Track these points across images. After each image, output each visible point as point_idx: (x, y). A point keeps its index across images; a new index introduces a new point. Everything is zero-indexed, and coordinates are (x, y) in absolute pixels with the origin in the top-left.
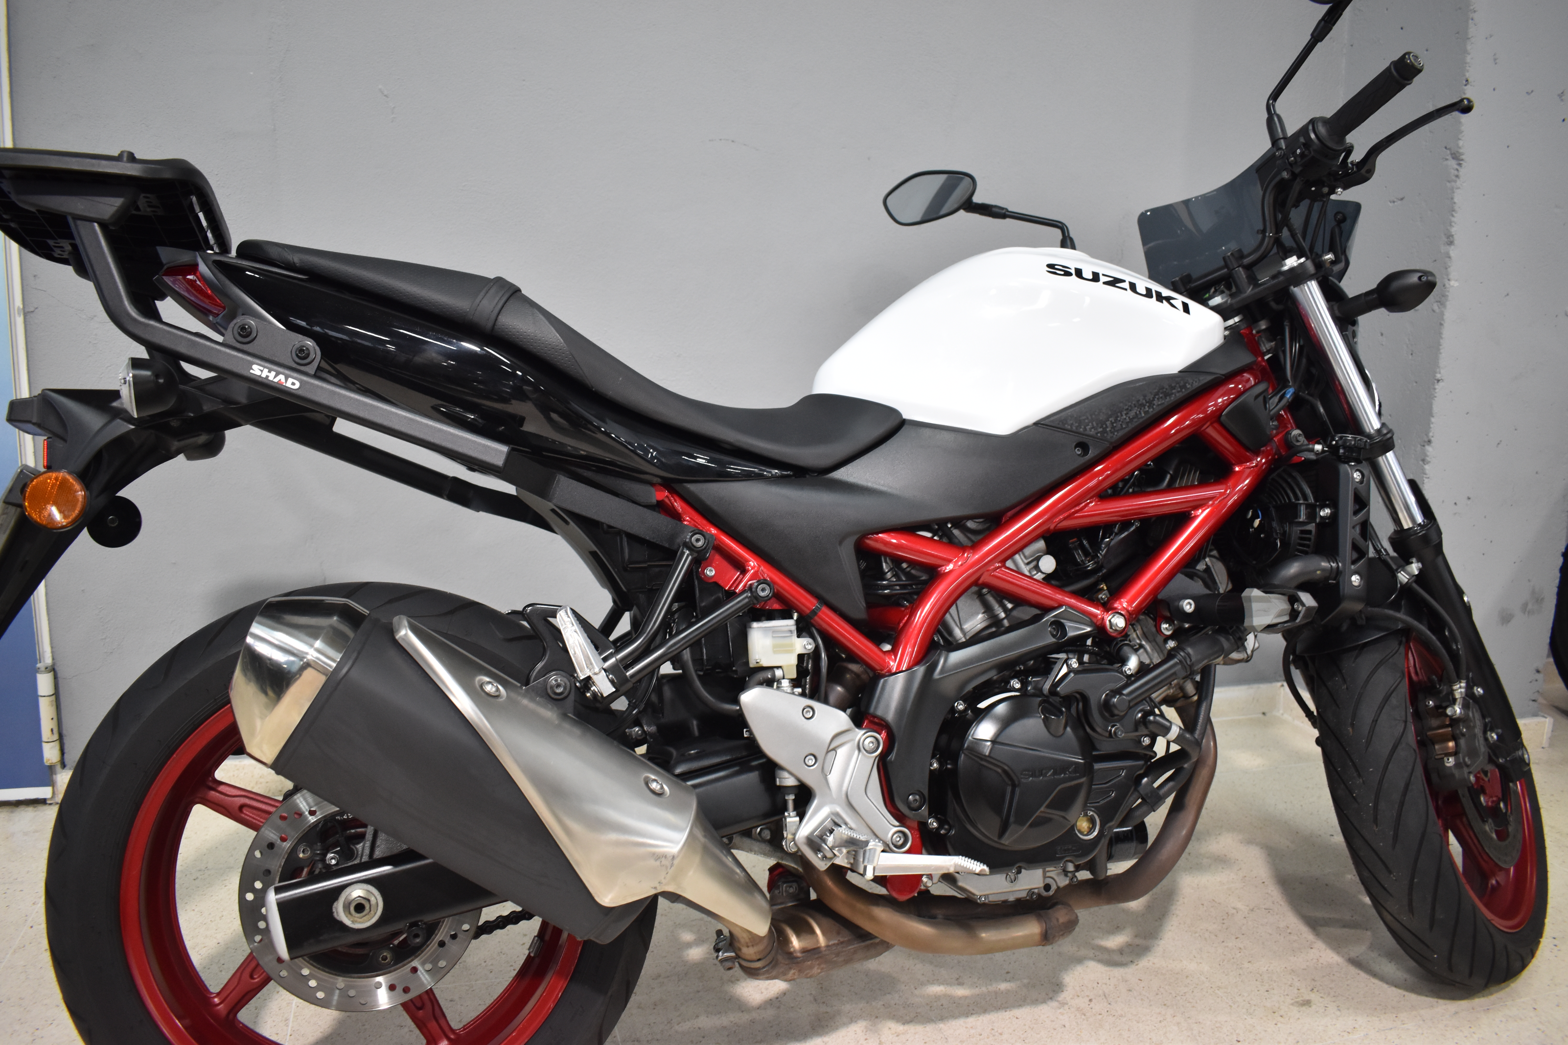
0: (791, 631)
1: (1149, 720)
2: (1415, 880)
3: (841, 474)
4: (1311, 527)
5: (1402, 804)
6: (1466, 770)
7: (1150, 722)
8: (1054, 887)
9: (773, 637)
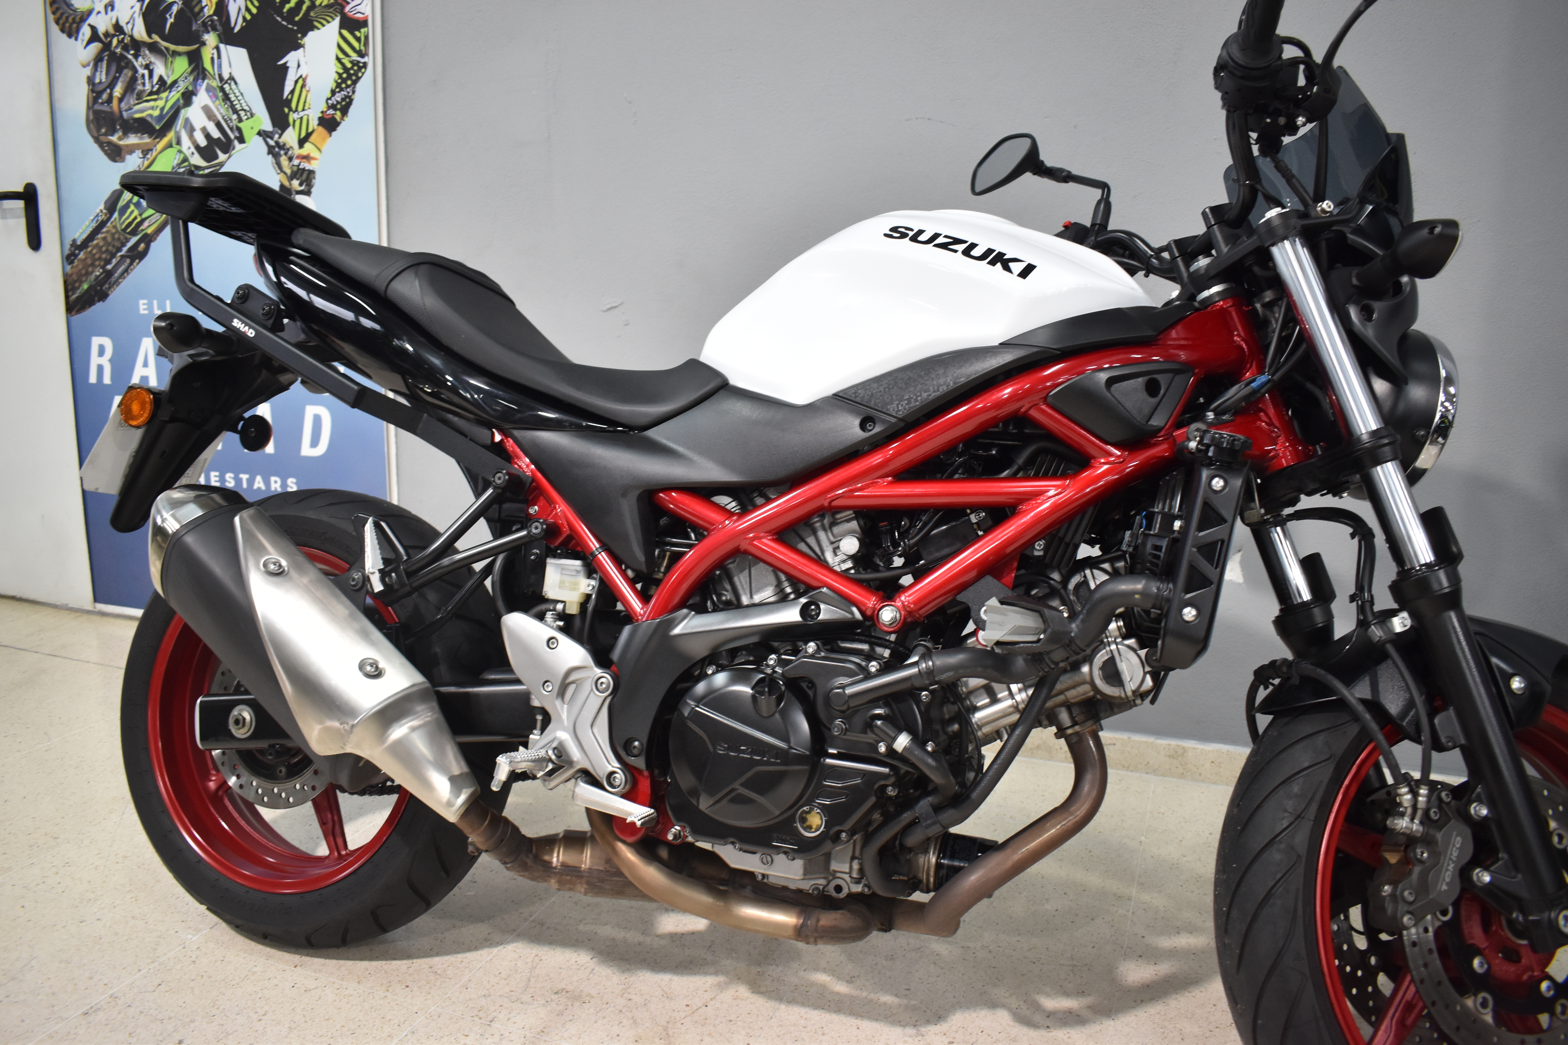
0: (578, 572)
1: (876, 723)
2: (1260, 1022)
3: (652, 433)
4: (1164, 543)
5: (1255, 917)
6: (1402, 907)
7: (876, 726)
8: (845, 891)
9: (562, 574)
